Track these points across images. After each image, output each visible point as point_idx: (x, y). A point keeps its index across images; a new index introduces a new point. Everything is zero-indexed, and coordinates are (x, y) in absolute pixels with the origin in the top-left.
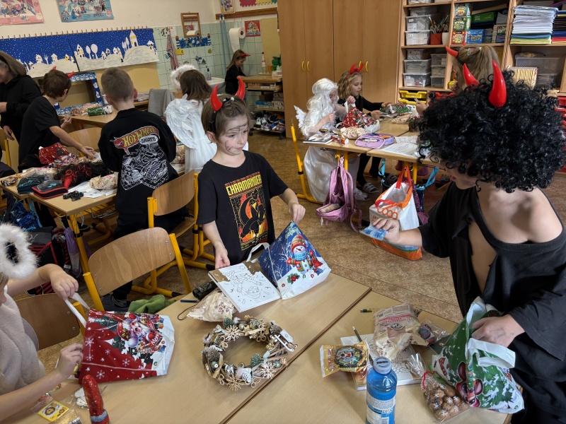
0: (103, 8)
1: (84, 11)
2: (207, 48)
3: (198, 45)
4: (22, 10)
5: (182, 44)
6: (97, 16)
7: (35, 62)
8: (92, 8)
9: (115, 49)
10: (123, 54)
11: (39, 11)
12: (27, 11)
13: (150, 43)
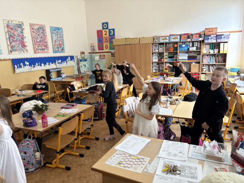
0: (63, 50)
1: (58, 50)
2: (86, 62)
3: (84, 61)
4: (44, 50)
5: (81, 61)
6: (61, 52)
7: (46, 64)
8: (60, 50)
9: (65, 62)
10: (67, 63)
11: (48, 50)
12: (46, 50)
13: (73, 60)
